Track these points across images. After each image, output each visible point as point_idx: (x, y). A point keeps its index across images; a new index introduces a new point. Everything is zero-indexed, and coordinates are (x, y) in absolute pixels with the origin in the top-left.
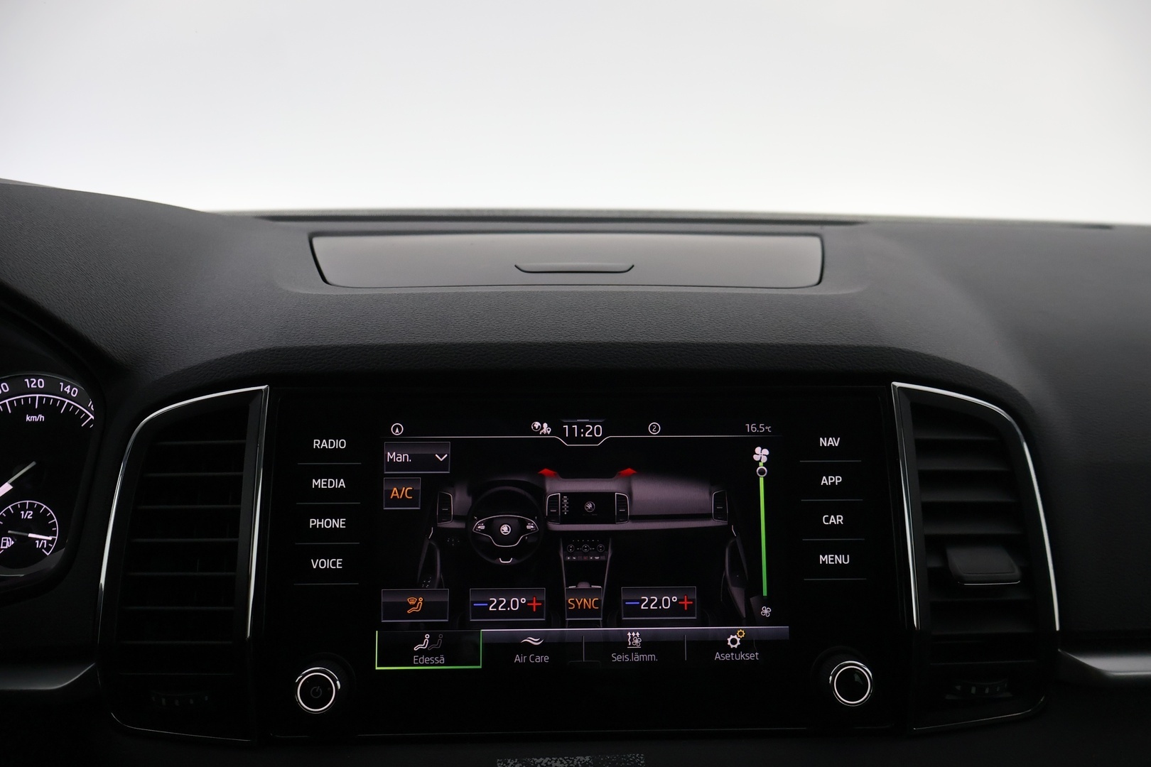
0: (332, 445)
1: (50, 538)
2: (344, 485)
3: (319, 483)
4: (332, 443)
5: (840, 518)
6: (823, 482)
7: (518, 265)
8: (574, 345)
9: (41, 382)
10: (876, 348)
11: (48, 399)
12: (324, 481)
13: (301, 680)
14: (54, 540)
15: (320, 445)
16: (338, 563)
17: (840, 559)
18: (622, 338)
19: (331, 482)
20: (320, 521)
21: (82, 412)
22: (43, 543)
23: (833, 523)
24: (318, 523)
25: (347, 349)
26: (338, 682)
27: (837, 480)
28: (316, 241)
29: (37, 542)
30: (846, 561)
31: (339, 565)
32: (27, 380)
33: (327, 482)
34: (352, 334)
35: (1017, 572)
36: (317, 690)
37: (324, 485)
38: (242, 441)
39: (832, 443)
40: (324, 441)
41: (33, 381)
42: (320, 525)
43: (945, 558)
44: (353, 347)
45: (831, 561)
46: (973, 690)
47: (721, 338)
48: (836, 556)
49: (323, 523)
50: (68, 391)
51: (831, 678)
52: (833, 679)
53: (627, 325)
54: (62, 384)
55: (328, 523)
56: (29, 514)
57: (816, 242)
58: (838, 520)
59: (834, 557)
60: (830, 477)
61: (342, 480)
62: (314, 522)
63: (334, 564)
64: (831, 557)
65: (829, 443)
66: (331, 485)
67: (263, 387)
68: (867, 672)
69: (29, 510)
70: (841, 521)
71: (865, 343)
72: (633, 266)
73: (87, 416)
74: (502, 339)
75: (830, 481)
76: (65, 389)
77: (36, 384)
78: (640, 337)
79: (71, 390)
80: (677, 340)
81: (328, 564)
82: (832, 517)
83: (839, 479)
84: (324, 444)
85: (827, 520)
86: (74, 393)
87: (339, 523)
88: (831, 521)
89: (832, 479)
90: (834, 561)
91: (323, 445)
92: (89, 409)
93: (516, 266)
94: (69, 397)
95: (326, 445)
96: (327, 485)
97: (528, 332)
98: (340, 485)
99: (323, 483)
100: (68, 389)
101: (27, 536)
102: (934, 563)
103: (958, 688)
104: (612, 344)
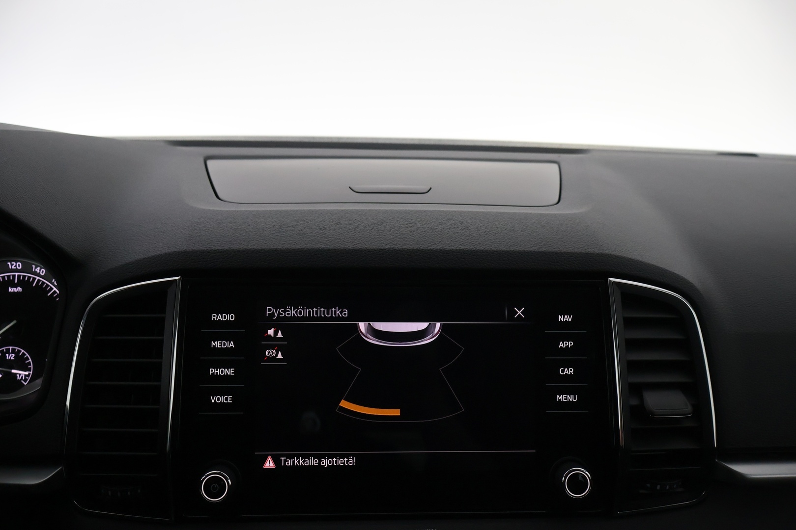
0: (225, 318)
1: (27, 373)
2: (233, 345)
3: (216, 344)
4: (225, 317)
5: (571, 370)
6: (560, 346)
7: (352, 187)
8: (392, 251)
9: (19, 265)
10: (597, 254)
11: (24, 277)
12: (219, 343)
13: (205, 479)
14: (29, 374)
15: (217, 318)
16: (229, 399)
17: (571, 398)
18: (425, 246)
19: (224, 344)
20: (217, 370)
21: (48, 286)
22: (22, 377)
23: (566, 373)
24: (215, 371)
25: (235, 252)
26: (229, 481)
27: (570, 344)
28: (210, 163)
29: (18, 375)
30: (575, 399)
31: (230, 400)
32: (9, 263)
33: (221, 343)
34: (238, 241)
35: (689, 409)
36: (215, 486)
37: (219, 345)
38: (164, 315)
39: (567, 319)
40: (220, 315)
41: (13, 264)
42: (217, 373)
43: (642, 399)
44: (239, 251)
45: (565, 399)
46: (658, 487)
47: (492, 246)
48: (568, 396)
49: (219, 372)
50: (38, 271)
51: (563, 478)
52: (565, 480)
53: (428, 236)
54: (34, 266)
55: (222, 371)
56: (11, 356)
57: (555, 167)
58: (570, 372)
59: (567, 397)
60: (565, 342)
61: (232, 342)
62: (213, 371)
63: (227, 399)
64: (565, 397)
65: (565, 319)
66: (224, 345)
67: (177, 278)
68: (588, 475)
69: (12, 353)
70: (572, 372)
71: (590, 251)
72: (431, 189)
73: (52, 289)
74: (342, 246)
75: (565, 345)
76: (36, 270)
77: (16, 266)
78: (438, 245)
79: (40, 270)
80: (463, 247)
81: (222, 399)
82: (566, 369)
83: (571, 344)
84: (220, 317)
85: (563, 371)
86: (42, 273)
87: (230, 372)
88: (565, 372)
89: (566, 344)
90: (566, 399)
91: (218, 318)
92: (53, 284)
93: (350, 187)
94: (38, 275)
95: (221, 318)
96: (221, 345)
97: (360, 241)
98: (230, 345)
99: (219, 344)
100: (38, 270)
101: (11, 372)
102: (634, 402)
103: (648, 485)
104: (418, 250)
